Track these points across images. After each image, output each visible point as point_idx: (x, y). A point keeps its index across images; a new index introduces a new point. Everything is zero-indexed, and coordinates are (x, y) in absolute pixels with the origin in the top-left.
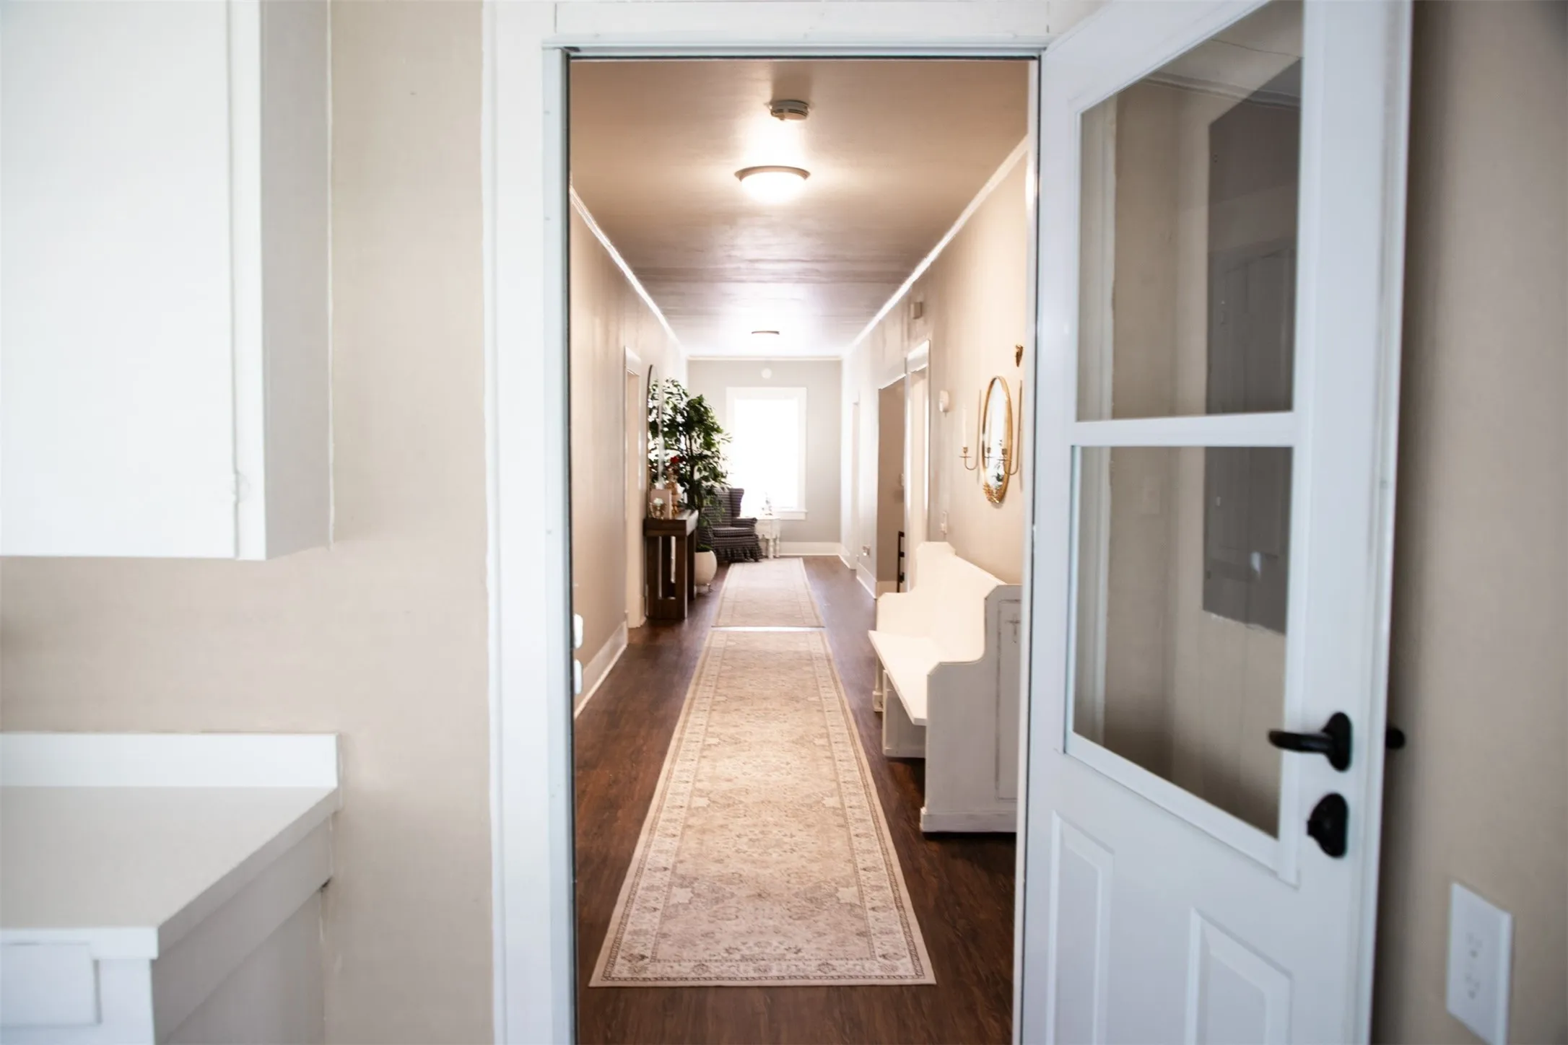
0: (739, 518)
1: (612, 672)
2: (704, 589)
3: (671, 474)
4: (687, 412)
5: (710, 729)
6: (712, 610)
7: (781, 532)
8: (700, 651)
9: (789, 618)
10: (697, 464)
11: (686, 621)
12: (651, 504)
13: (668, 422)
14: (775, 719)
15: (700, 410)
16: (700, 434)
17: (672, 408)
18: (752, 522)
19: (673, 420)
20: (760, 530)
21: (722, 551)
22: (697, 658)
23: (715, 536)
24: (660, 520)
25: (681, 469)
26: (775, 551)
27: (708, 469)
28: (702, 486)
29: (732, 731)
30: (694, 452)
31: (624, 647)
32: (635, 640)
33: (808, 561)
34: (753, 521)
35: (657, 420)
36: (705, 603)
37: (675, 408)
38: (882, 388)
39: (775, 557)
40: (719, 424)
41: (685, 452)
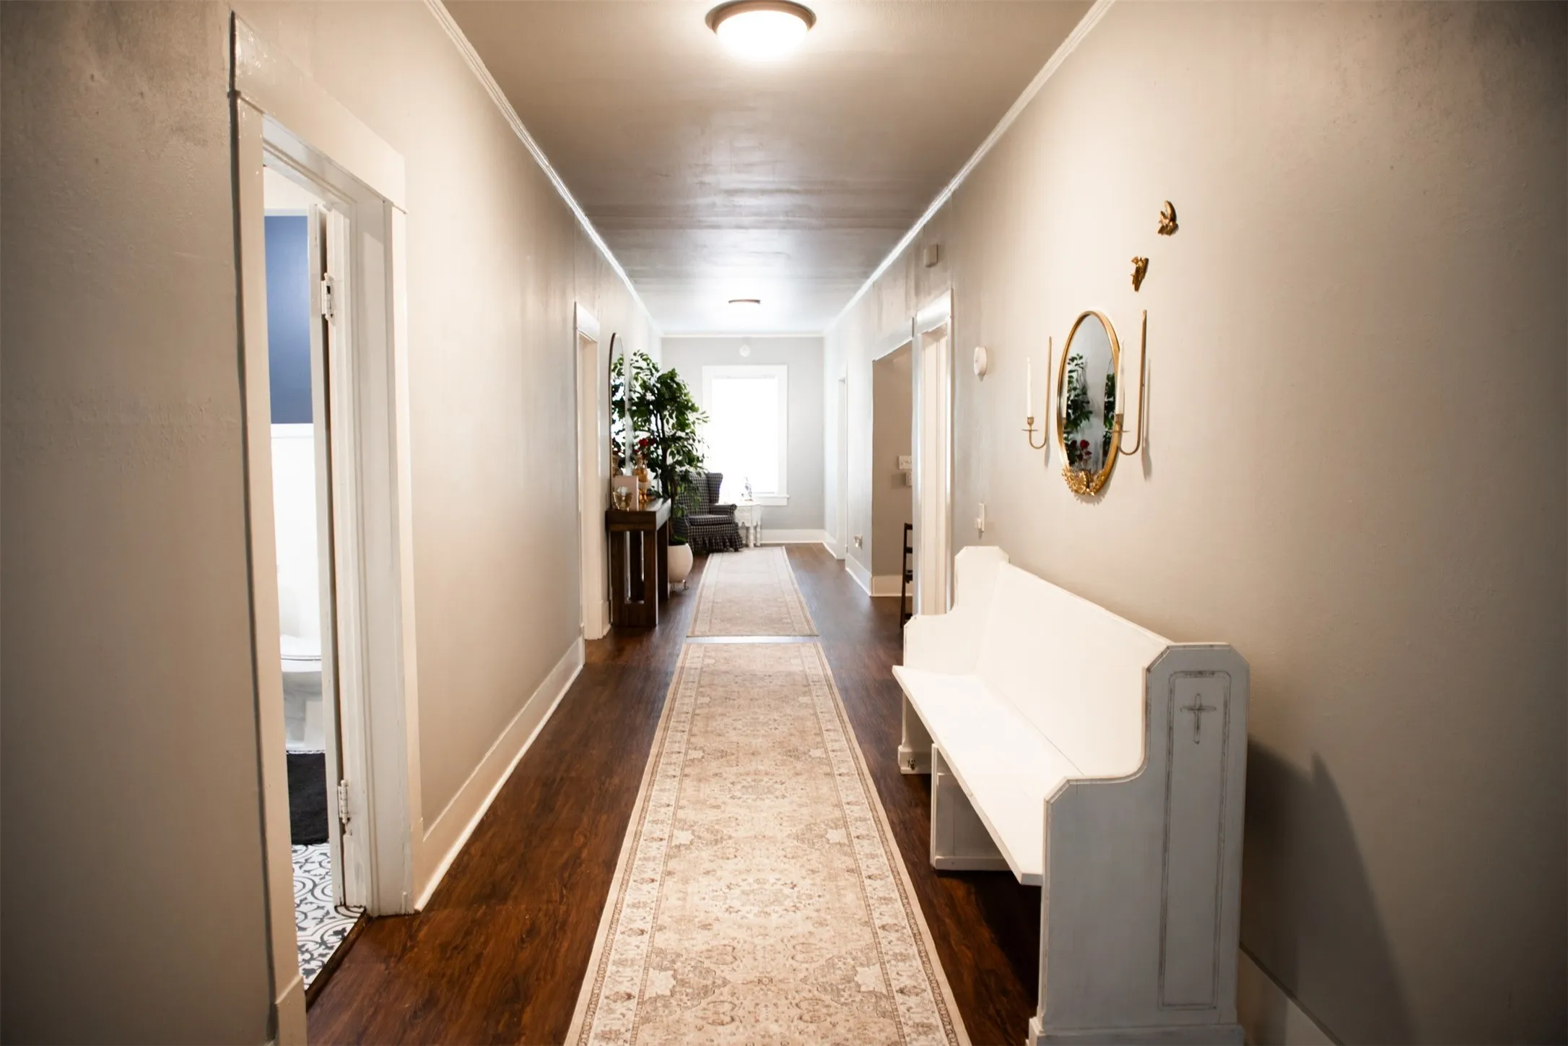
0: (717, 504)
1: (560, 706)
2: (680, 587)
3: (640, 458)
4: (657, 388)
5: (681, 814)
6: (688, 612)
7: (762, 520)
8: (672, 673)
9: (776, 624)
10: (670, 447)
11: (657, 628)
12: (614, 493)
13: (636, 400)
14: (769, 791)
15: (672, 386)
16: (673, 413)
17: (641, 385)
18: (731, 509)
19: (642, 398)
20: (739, 517)
21: (700, 541)
22: (667, 685)
23: (692, 525)
24: (626, 511)
25: (652, 452)
26: (756, 539)
27: (682, 453)
28: (676, 472)
29: (712, 815)
30: (666, 433)
31: (580, 667)
32: (594, 659)
33: (792, 550)
34: (733, 507)
35: (624, 397)
36: (679, 604)
37: (645, 386)
38: (877, 359)
39: (755, 545)
40: (693, 402)
41: (656, 434)
